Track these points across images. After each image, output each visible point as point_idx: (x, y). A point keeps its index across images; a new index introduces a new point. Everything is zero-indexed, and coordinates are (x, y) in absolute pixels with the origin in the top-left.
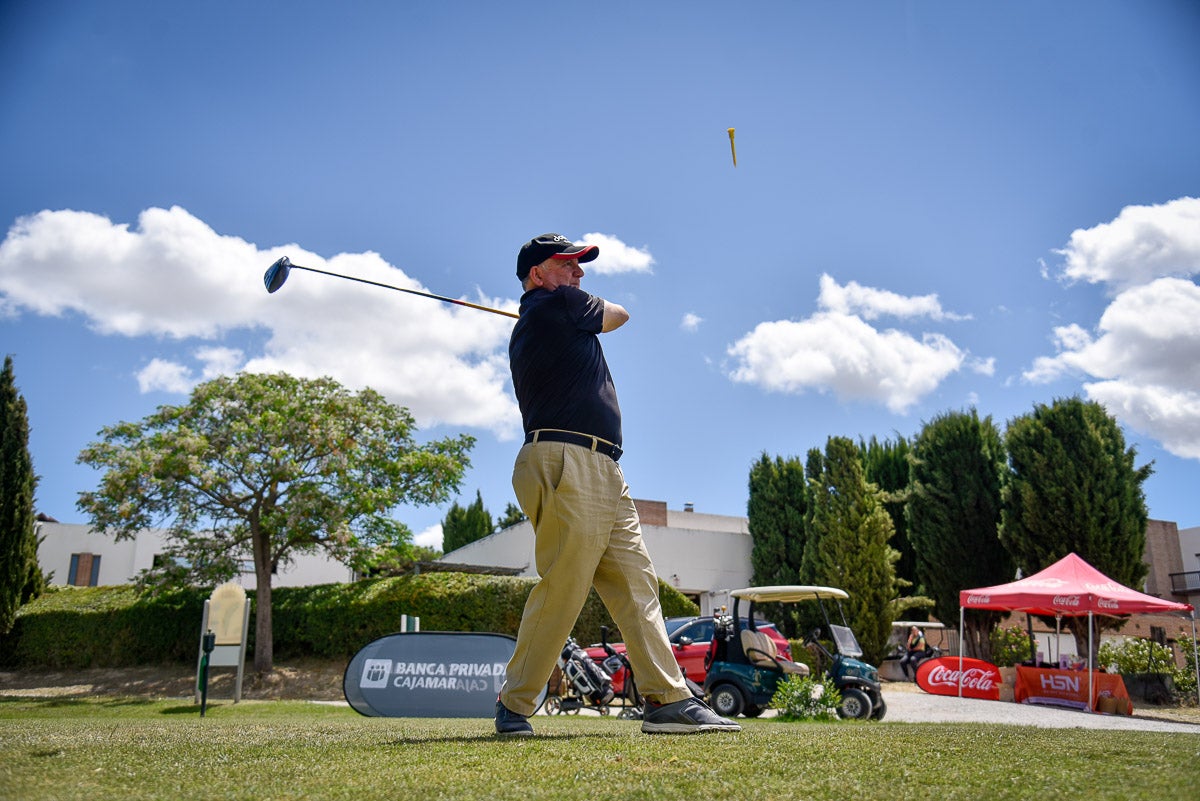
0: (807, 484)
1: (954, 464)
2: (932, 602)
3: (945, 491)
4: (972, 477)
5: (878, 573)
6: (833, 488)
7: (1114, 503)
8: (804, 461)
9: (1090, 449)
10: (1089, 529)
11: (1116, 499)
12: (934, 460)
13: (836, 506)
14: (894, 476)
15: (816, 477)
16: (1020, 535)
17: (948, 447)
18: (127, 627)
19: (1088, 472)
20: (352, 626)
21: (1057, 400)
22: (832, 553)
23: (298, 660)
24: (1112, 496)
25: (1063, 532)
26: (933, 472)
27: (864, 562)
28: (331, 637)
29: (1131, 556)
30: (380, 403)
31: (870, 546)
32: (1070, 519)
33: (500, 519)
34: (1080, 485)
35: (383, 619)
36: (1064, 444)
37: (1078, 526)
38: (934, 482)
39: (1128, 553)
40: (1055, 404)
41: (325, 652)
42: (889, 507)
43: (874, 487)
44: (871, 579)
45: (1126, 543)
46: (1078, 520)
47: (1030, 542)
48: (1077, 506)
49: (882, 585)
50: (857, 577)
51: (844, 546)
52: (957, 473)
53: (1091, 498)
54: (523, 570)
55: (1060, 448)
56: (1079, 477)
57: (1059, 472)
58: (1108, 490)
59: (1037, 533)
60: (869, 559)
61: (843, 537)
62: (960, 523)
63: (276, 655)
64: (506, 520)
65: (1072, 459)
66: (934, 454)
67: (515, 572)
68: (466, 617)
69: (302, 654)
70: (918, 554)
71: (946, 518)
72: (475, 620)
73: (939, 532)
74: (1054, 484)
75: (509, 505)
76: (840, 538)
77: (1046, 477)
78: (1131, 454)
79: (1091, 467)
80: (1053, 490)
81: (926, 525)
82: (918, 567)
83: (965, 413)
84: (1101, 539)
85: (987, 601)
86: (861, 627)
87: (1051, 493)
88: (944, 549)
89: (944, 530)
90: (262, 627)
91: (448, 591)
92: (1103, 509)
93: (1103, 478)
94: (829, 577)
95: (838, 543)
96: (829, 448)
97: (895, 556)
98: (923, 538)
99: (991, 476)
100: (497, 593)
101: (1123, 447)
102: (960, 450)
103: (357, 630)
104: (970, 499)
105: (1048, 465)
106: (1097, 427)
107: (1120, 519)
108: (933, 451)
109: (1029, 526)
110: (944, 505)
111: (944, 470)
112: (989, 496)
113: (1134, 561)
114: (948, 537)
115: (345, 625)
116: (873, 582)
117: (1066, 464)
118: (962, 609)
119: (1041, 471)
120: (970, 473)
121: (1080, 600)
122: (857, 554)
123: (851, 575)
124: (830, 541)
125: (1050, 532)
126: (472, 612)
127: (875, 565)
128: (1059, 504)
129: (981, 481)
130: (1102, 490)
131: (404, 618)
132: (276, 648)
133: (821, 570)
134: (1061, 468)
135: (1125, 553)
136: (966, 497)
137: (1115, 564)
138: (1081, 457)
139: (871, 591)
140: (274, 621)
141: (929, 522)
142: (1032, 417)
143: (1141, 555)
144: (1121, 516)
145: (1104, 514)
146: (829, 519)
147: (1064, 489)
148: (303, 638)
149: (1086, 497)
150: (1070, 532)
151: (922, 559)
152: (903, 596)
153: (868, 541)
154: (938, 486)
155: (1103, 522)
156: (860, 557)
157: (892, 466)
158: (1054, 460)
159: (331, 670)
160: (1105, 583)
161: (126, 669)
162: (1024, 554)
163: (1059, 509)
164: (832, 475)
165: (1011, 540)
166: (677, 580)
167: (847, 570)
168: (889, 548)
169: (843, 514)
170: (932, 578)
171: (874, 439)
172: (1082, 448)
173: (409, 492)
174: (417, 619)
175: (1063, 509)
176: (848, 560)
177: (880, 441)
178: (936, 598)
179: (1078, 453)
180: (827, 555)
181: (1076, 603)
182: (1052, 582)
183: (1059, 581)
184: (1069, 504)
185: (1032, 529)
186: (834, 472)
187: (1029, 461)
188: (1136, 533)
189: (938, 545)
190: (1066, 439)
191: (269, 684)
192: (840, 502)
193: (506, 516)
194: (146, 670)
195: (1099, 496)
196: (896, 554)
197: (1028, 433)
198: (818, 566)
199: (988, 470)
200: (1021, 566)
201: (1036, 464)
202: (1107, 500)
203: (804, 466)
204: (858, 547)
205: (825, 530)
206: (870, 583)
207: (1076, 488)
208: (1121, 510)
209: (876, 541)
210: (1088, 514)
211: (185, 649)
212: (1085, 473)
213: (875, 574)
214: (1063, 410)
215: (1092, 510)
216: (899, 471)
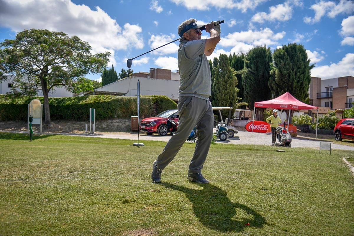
0: (213, 68)
1: (257, 62)
2: (247, 104)
3: (254, 71)
4: (262, 67)
5: (232, 96)
6: (220, 70)
7: (302, 76)
8: (212, 61)
9: (297, 59)
10: (294, 83)
11: (303, 75)
12: (251, 61)
13: (221, 75)
14: (239, 65)
15: (216, 66)
16: (274, 85)
17: (256, 57)
18: (3, 109)
19: (296, 66)
20: (75, 110)
21: (289, 44)
22: (219, 89)
23: (58, 120)
24: (302, 74)
25: (286, 84)
26: (251, 65)
27: (228, 93)
28: (68, 114)
29: (304, 91)
30: (80, 41)
31: (231, 88)
32: (289, 80)
33: (119, 74)
34: (293, 70)
35: (84, 109)
36: (290, 58)
37: (291, 83)
38: (251, 68)
39: (304, 90)
40: (289, 45)
41: (67, 118)
42: (237, 75)
43: (233, 69)
44: (230, 97)
45: (304, 88)
46: (291, 81)
47: (277, 87)
48: (291, 77)
49: (233, 99)
50: (226, 96)
51: (223, 88)
52: (258, 65)
53: (296, 75)
54: (126, 93)
55: (289, 59)
56: (293, 68)
57: (287, 66)
58: (301, 72)
59: (279, 84)
60: (230, 91)
61: (223, 85)
62: (257, 80)
63: (52, 119)
64: (121, 74)
65: (292, 63)
66: (252, 60)
67: (124, 94)
68: (109, 108)
69: (60, 119)
70: (245, 89)
71: (253, 78)
72: (112, 109)
73: (251, 83)
74: (286, 70)
75: (122, 69)
76: (222, 85)
77: (283, 68)
78: (309, 61)
79: (297, 65)
80: (285, 72)
81: (247, 81)
82: (244, 93)
83: (262, 47)
84: (297, 87)
85: (262, 105)
86: (226, 111)
87: (284, 73)
88: (252, 88)
89: (253, 82)
90: (47, 111)
91: (104, 101)
92: (299, 78)
93: (300, 68)
94: (218, 96)
95: (221, 86)
96: (220, 57)
97: (238, 91)
98: (246, 85)
99: (268, 66)
100: (119, 101)
101: (307, 59)
102: (260, 58)
103: (76, 112)
104: (261, 74)
105: (284, 64)
106: (300, 53)
107: (303, 81)
108: (251, 58)
109: (277, 82)
110: (253, 75)
111: (254, 64)
112: (266, 72)
113: (305, 93)
114: (254, 84)
115: (72, 110)
116: (230, 98)
117: (290, 64)
118: (255, 108)
119: (282, 66)
120: (262, 65)
121: (288, 106)
122: (226, 90)
123: (224, 96)
124: (219, 86)
125: (283, 84)
126: (111, 107)
127: (231, 93)
128: (286, 76)
129: (265, 68)
130: (299, 72)
131: (91, 109)
132: (51, 117)
133: (216, 94)
134: (288, 65)
135: (303, 91)
136: (260, 73)
137: (300, 94)
138: (294, 62)
139: (230, 101)
140: (50, 108)
141: (248, 80)
142: (282, 49)
143: (307, 91)
144: (304, 80)
145: (298, 79)
146: (219, 79)
147: (288, 71)
148: (59, 114)
149: (294, 74)
150: (288, 84)
151: (246, 91)
152: (239, 102)
153: (230, 86)
154: (252, 69)
155: (298, 82)
156: (227, 91)
157: (239, 62)
158: (286, 62)
159: (69, 124)
160: (295, 101)
161: (4, 122)
162: (275, 90)
163: (286, 77)
164: (220, 66)
165: (271, 86)
166: (173, 96)
167: (223, 94)
168: (236, 88)
169: (223, 78)
170: (248, 96)
171: (235, 53)
172: (295, 59)
173: (90, 70)
174: (95, 109)
175: (287, 77)
176: (224, 92)
177: (236, 54)
178: (249, 103)
179: (293, 61)
180: (218, 90)
181: (286, 107)
182: (281, 100)
183: (283, 100)
184: (289, 76)
185: (278, 83)
186: (221, 65)
187: (279, 63)
188: (307, 85)
189: (250, 87)
190: (291, 56)
191: (50, 128)
192: (222, 74)
193: (121, 73)
194: (10, 122)
195: (298, 74)
196: (238, 90)
197: (280, 54)
198: (215, 93)
199: (267, 65)
200: (273, 94)
201: (281, 64)
202: (300, 75)
203: (213, 63)
204: (227, 88)
205: (218, 83)
206: (229, 98)
207: (292, 71)
208: (304, 78)
209: (232, 86)
210: (294, 79)
211: (23, 116)
212: (295, 67)
213: (231, 96)
214: (291, 47)
215: (295, 78)
216: (241, 63)
